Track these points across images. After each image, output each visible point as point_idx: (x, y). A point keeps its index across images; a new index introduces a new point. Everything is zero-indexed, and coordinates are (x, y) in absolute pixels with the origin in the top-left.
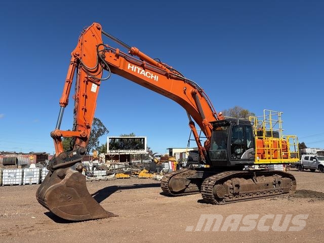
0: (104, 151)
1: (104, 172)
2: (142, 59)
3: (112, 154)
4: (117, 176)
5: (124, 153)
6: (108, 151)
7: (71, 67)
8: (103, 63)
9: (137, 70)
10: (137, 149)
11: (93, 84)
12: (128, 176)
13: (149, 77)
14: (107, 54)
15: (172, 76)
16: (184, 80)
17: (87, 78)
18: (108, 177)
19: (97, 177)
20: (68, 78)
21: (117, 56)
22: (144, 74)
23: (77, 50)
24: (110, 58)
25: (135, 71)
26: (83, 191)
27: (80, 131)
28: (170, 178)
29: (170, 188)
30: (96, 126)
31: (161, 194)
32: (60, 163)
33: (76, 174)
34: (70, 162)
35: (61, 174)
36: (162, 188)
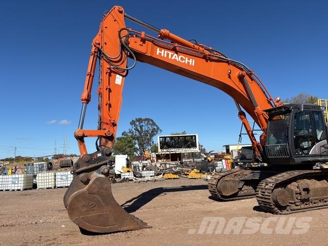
1: (152, 173)
2: (174, 41)
3: (163, 153)
4: (166, 176)
5: (174, 152)
6: (160, 150)
7: (92, 57)
8: (127, 50)
9: (168, 54)
10: (189, 147)
11: (118, 76)
12: (178, 177)
13: (184, 61)
14: (131, 40)
15: (211, 58)
16: (228, 62)
17: (109, 69)
18: (156, 178)
19: (146, 178)
20: (89, 70)
21: (144, 41)
22: (177, 58)
23: (97, 39)
24: (135, 44)
25: (165, 56)
26: (109, 199)
27: (105, 129)
28: (219, 180)
29: (220, 192)
30: (150, 126)
31: (210, 198)
32: (83, 167)
33: (98, 179)
34: (94, 165)
35: (85, 180)
36: (210, 191)
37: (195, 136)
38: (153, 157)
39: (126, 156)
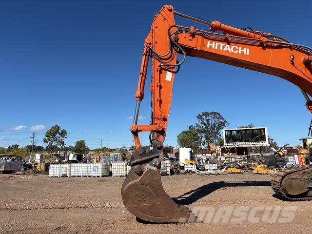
0: (221, 144)
1: (215, 166)
2: (226, 31)
3: (228, 147)
4: (229, 170)
5: (241, 146)
6: (225, 144)
7: (144, 57)
8: (176, 46)
9: (219, 46)
10: (257, 140)
11: (168, 72)
12: (242, 171)
13: (237, 51)
14: (180, 36)
15: (270, 44)
16: (290, 47)
17: (160, 66)
18: (219, 171)
19: (209, 171)
20: (142, 70)
21: (193, 35)
22: (229, 49)
23: (148, 40)
24: (184, 40)
25: (216, 48)
26: (159, 190)
27: (156, 124)
28: (283, 177)
29: (285, 190)
30: (216, 120)
31: (274, 196)
32: (137, 159)
33: (149, 171)
34: (147, 158)
35: (139, 171)
36: (273, 189)
37: (264, 129)
38: (218, 151)
39: (189, 149)
